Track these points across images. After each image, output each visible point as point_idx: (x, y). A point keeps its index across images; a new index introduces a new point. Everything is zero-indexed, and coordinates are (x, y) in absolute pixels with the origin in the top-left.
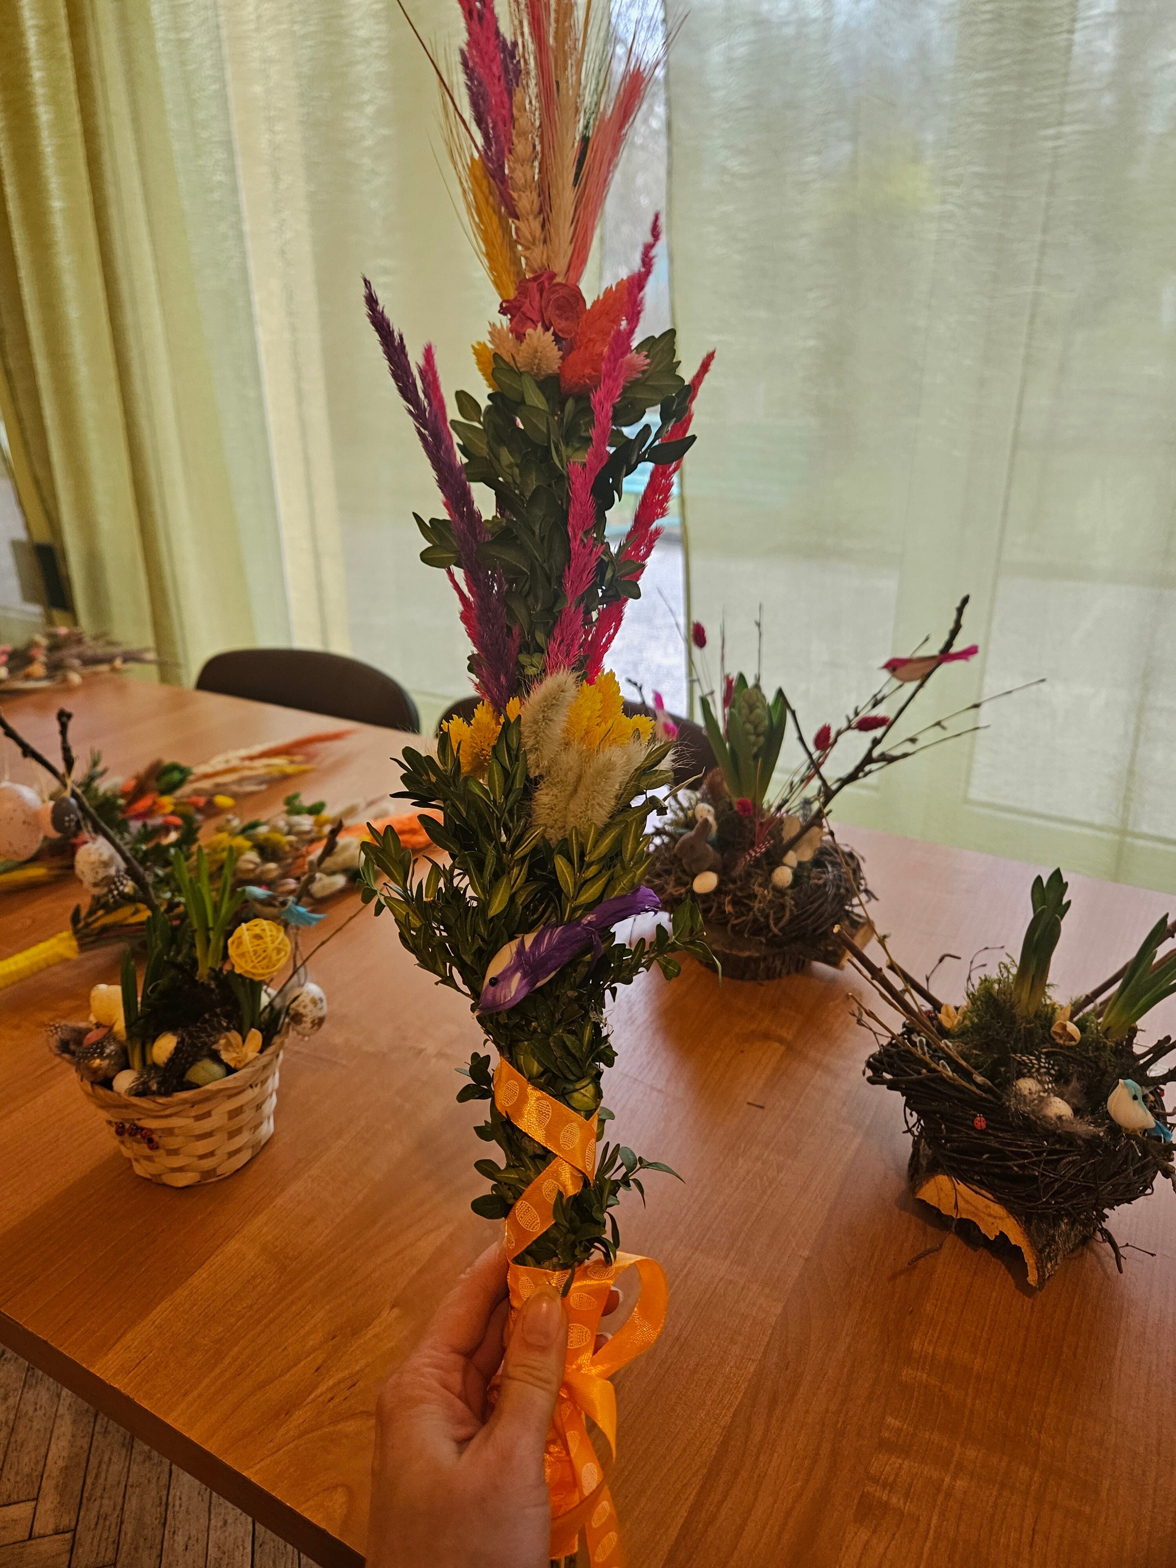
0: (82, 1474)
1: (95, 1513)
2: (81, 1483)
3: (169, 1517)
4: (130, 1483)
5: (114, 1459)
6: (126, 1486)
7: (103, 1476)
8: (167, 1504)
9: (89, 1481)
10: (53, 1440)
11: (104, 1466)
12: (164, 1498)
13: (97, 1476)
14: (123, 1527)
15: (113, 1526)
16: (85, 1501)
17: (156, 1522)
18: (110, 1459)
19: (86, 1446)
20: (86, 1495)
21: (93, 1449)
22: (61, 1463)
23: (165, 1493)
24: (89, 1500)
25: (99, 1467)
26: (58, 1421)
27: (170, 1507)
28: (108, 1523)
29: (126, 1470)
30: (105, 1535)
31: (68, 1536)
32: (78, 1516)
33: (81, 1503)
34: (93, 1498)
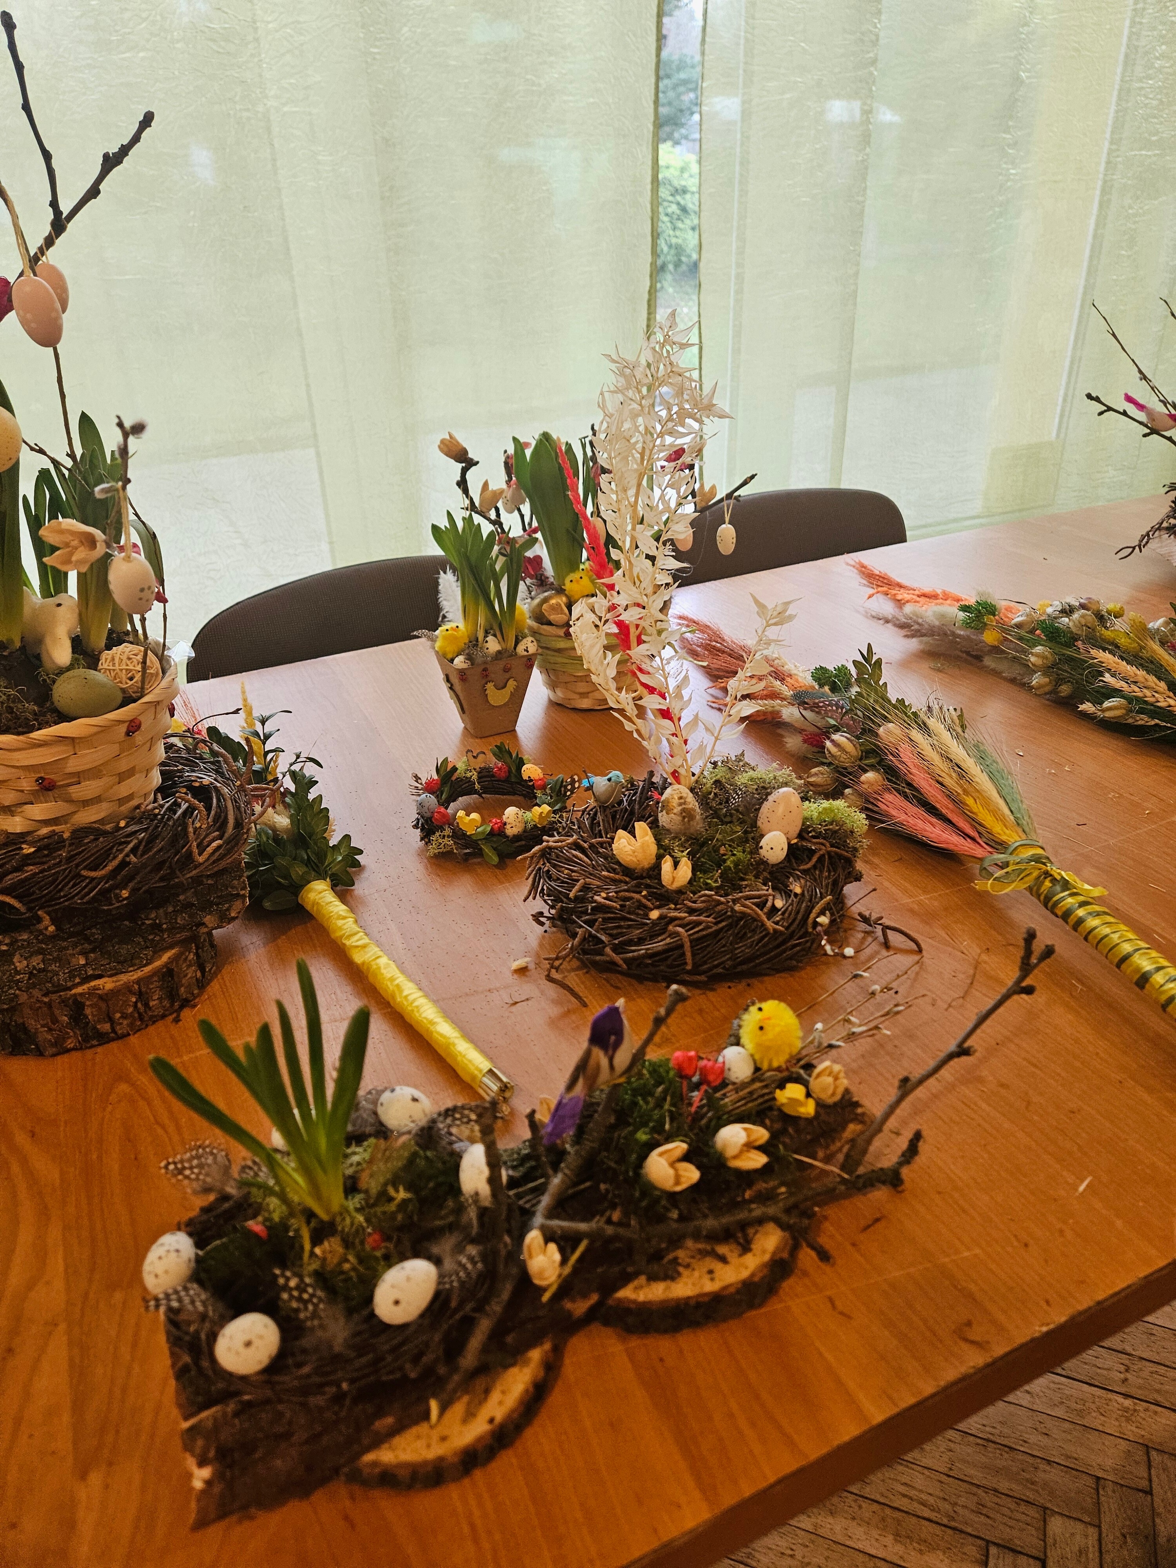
0: (914, 1520)
1: (973, 1516)
2: (927, 1523)
3: (1005, 1442)
4: (945, 1470)
5: (905, 1479)
6: (949, 1476)
7: (924, 1496)
8: (988, 1440)
9: (927, 1513)
10: (848, 1543)
11: (912, 1493)
12: (979, 1441)
13: (923, 1504)
14: (1001, 1490)
15: (998, 1500)
16: (953, 1524)
17: (1006, 1456)
18: (905, 1484)
19: (875, 1507)
20: (945, 1521)
21: (882, 1500)
22: (889, 1540)
23: (972, 1438)
24: (953, 1519)
25: (911, 1499)
26: (820, 1531)
27: (991, 1437)
28: (989, 1504)
29: (926, 1472)
30: (1008, 1513)
31: (993, 1550)
32: (971, 1535)
33: (954, 1529)
34: (952, 1514)
